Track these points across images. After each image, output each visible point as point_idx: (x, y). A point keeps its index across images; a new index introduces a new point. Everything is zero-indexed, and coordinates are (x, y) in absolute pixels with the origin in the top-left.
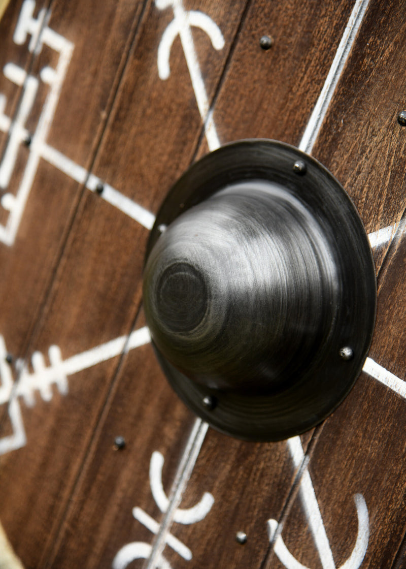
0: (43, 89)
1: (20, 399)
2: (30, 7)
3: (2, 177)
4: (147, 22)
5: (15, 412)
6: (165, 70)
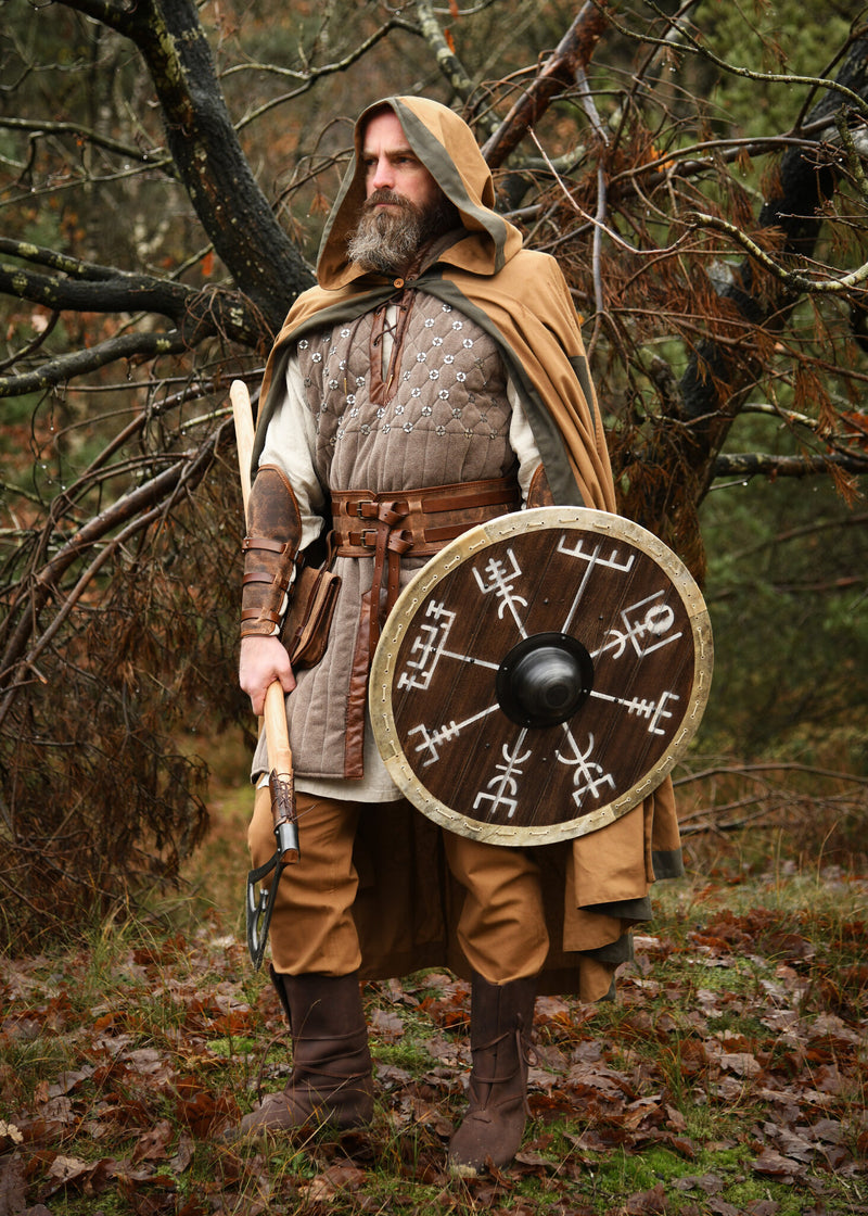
0: (441, 632)
1: (435, 744)
2: (433, 603)
3: (421, 666)
4: (494, 601)
5: (433, 749)
6: (501, 615)
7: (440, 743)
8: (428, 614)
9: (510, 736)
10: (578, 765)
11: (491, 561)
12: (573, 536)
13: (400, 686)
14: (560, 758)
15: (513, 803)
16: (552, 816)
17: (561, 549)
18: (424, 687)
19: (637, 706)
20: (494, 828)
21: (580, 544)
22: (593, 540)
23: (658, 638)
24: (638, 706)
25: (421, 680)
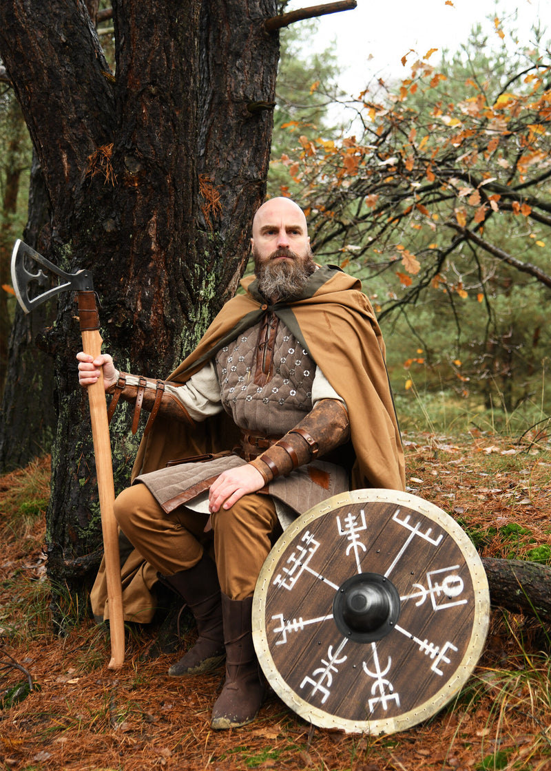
0: (308, 553)
1: (287, 631)
2: (308, 533)
3: (291, 573)
4: (344, 541)
5: (284, 634)
6: (348, 553)
7: (290, 631)
8: (303, 540)
9: (336, 641)
10: (377, 679)
11: (349, 515)
12: (404, 511)
13: (275, 583)
14: (365, 669)
15: (327, 693)
16: (351, 714)
17: (395, 518)
18: (289, 588)
19: (426, 646)
20: (310, 707)
21: (408, 518)
22: (417, 517)
23: (450, 599)
25: (288, 583)
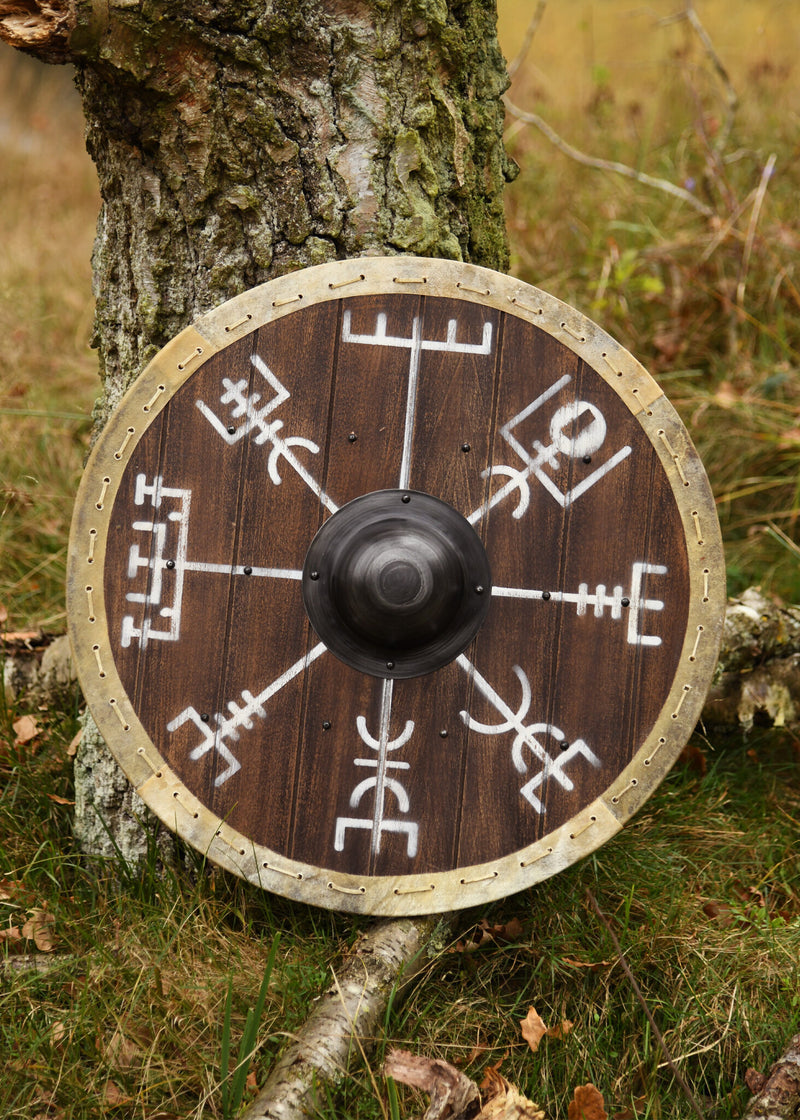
1: (225, 740)
2: (141, 479)
3: (155, 598)
4: (252, 454)
5: (224, 750)
6: (276, 479)
7: (235, 736)
8: (139, 500)
9: (365, 699)
10: (513, 733)
11: (226, 382)
12: (364, 309)
13: (125, 643)
14: (474, 725)
15: (411, 828)
16: (496, 841)
17: (349, 337)
18: (172, 635)
19: (589, 599)
20: (387, 883)
21: (382, 322)
22: (403, 309)
23: (588, 463)
24: (591, 599)
25: (163, 624)
